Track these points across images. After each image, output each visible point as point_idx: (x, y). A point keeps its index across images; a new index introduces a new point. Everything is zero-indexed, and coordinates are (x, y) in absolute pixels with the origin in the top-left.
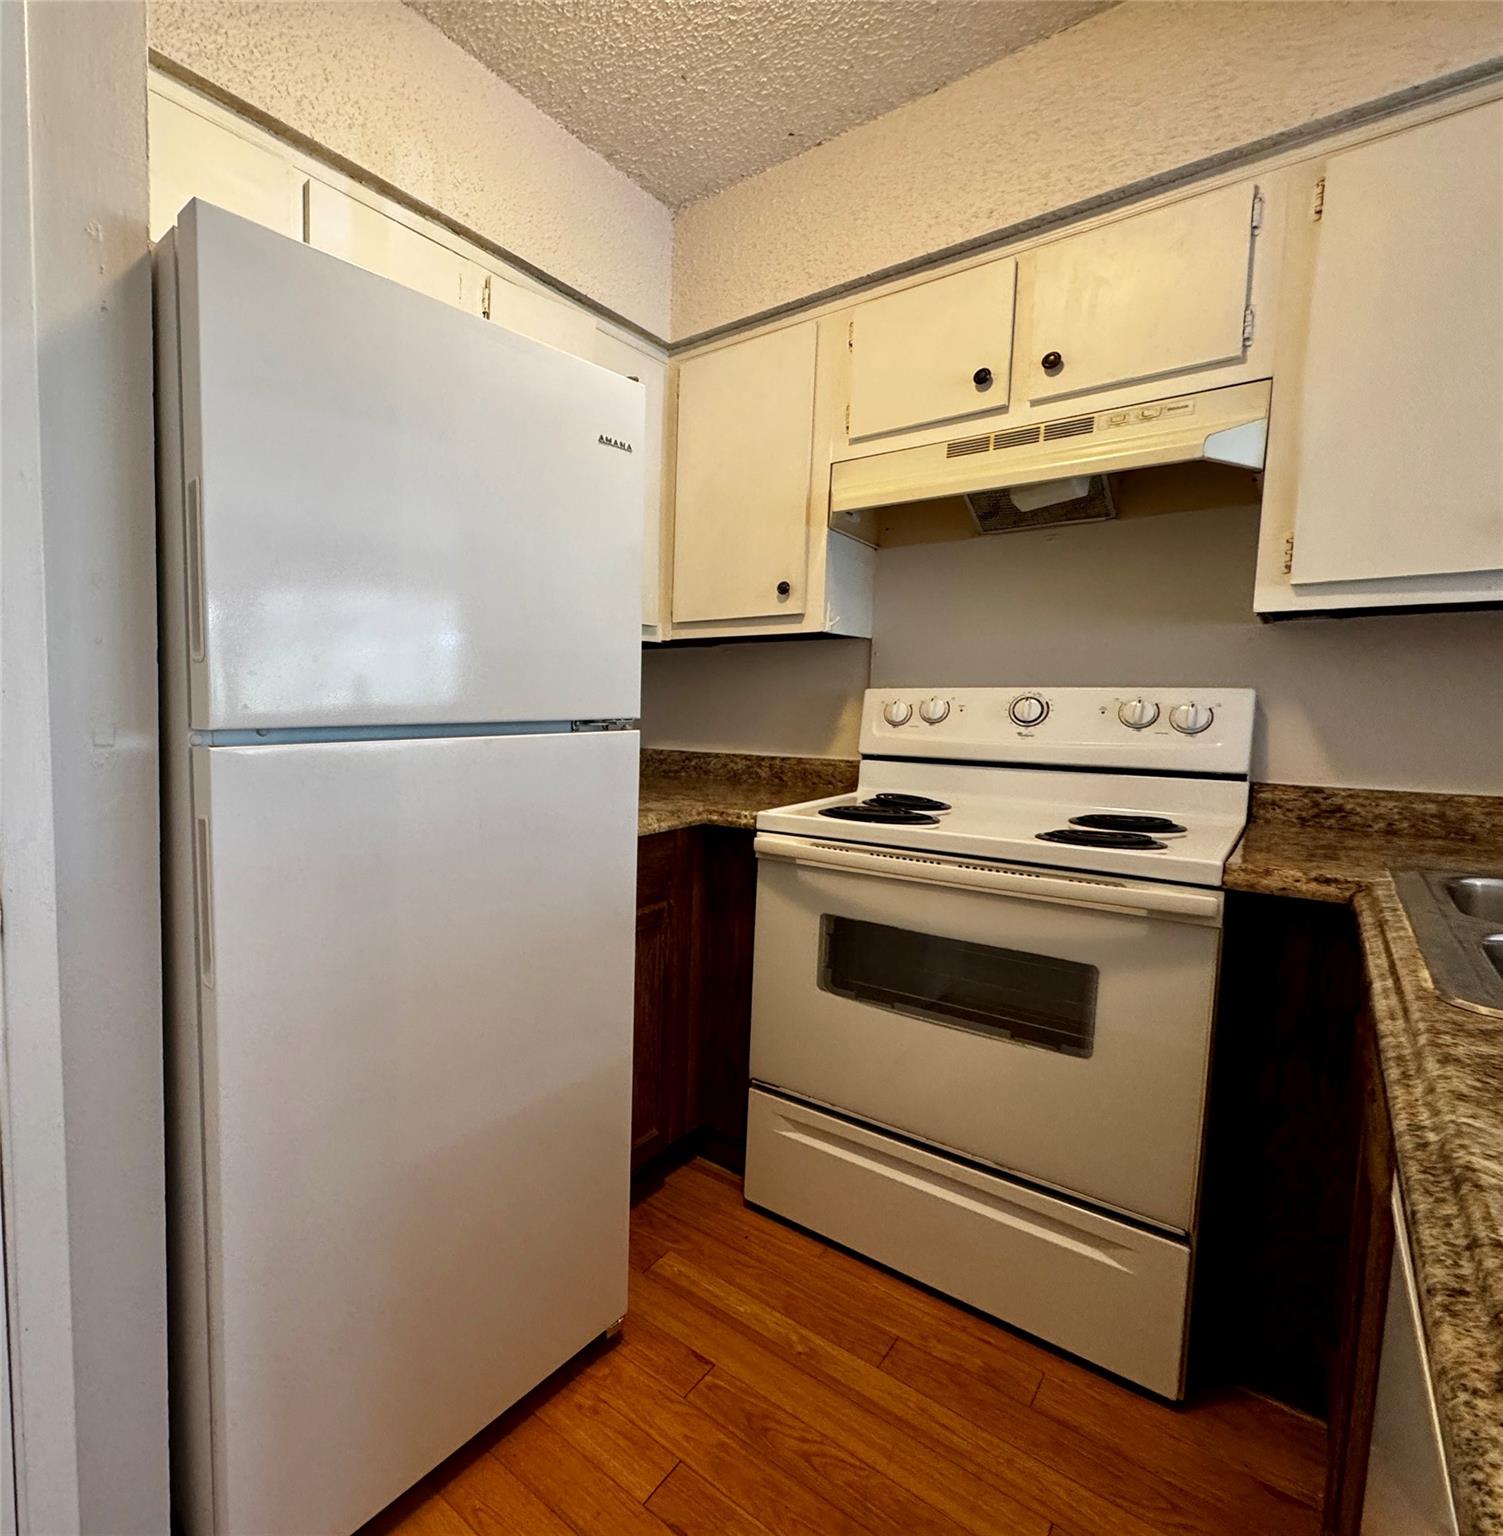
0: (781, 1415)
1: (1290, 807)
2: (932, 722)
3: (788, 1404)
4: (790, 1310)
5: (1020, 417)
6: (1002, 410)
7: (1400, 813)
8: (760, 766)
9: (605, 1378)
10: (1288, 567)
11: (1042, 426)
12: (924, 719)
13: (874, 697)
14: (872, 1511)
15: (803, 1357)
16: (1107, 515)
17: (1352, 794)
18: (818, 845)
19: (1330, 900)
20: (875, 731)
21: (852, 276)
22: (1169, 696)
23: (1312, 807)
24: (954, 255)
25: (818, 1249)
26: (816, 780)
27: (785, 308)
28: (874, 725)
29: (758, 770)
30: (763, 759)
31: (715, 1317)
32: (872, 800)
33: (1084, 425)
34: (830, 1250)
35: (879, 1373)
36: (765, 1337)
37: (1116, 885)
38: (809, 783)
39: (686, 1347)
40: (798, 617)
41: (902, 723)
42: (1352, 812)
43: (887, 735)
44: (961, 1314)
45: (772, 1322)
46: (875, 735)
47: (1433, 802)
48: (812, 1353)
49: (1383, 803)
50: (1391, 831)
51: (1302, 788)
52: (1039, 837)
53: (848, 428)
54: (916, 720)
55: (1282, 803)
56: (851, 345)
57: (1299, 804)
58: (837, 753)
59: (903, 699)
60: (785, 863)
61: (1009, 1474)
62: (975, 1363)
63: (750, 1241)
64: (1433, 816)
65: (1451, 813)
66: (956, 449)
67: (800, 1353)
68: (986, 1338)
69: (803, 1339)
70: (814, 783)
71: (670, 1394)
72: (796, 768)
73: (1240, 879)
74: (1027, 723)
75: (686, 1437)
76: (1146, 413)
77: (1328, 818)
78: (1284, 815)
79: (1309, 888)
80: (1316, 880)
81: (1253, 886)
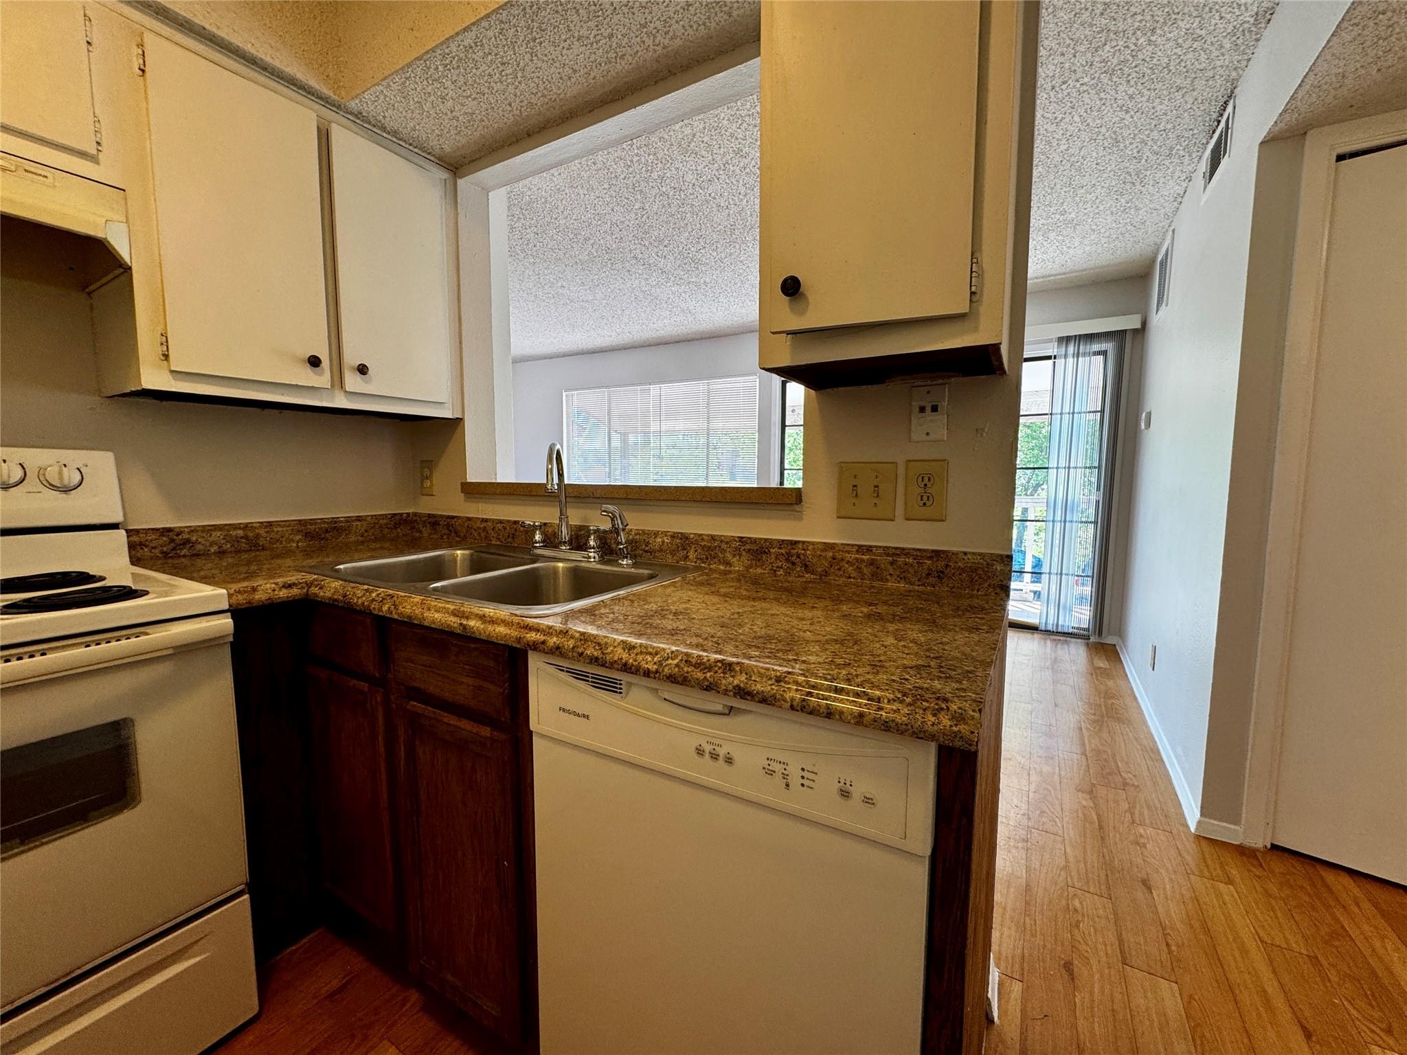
1: (154, 545)
7: (224, 539)
10: (166, 356)
17: (193, 530)
19: (298, 598)
22: (36, 457)
23: (170, 543)
42: (197, 542)
47: (240, 528)
49: (214, 534)
50: (222, 553)
51: (158, 530)
55: (147, 543)
57: (161, 542)
64: (242, 538)
65: (250, 534)
73: (242, 598)
77: (181, 549)
78: (151, 552)
79: (283, 594)
80: (283, 586)
81: (249, 602)
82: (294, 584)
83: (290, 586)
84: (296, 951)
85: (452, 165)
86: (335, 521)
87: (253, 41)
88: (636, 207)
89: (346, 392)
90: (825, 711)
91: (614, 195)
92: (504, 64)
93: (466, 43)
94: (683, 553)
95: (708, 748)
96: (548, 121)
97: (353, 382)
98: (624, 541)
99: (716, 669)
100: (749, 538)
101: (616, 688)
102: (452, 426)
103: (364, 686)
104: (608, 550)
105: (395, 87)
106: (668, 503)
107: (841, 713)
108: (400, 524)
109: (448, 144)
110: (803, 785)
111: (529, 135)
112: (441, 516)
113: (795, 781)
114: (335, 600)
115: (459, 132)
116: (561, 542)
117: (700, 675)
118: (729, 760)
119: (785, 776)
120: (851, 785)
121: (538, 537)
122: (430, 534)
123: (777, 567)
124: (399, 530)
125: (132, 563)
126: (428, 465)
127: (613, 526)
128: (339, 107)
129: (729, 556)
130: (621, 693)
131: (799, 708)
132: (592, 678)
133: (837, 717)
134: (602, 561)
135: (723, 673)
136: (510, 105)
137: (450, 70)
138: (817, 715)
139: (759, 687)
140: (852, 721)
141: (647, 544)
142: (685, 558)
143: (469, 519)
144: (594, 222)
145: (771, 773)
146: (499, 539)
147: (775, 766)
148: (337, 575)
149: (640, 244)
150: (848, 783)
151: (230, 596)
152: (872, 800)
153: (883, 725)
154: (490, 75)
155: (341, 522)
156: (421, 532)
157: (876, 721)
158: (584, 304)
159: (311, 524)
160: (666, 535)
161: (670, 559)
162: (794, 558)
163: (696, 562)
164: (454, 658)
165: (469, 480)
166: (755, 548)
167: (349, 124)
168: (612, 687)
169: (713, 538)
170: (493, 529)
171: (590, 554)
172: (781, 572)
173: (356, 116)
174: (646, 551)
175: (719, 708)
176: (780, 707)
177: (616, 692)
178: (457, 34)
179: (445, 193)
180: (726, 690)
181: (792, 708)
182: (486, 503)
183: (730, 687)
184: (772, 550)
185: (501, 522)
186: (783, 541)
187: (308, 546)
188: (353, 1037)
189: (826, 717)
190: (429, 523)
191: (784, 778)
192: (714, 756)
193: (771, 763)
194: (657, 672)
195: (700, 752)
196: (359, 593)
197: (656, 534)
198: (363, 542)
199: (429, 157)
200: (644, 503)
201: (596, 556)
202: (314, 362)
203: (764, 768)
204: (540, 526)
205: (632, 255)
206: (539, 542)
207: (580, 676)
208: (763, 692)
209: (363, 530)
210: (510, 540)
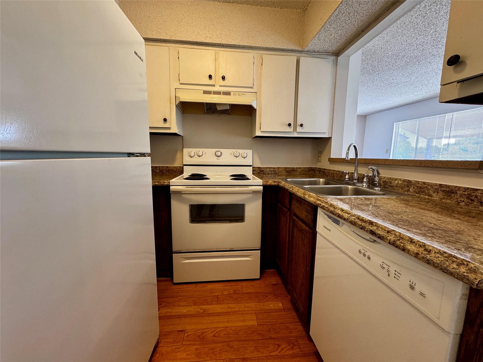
0: (205, 330)
2: (199, 156)
3: (205, 327)
4: (195, 304)
5: (217, 89)
6: (214, 86)
7: (269, 170)
8: (156, 169)
9: (158, 357)
10: (260, 128)
11: (222, 91)
12: (198, 156)
13: (186, 151)
14: (231, 337)
15: (203, 313)
16: (229, 114)
17: (264, 168)
18: (187, 187)
19: (276, 185)
20: (187, 159)
21: (178, 39)
22: (241, 151)
23: (260, 170)
24: (202, 44)
25: (194, 285)
26: (172, 172)
27: (159, 40)
28: (186, 158)
29: (156, 170)
30: (157, 167)
31: (180, 318)
32: (190, 175)
33: (228, 93)
34: (197, 284)
35: (218, 305)
36: (193, 314)
37: (247, 187)
38: (170, 173)
39: (176, 331)
40: (169, 128)
41: (201, 156)
42: (264, 171)
43: (190, 160)
44: (225, 283)
45: (193, 309)
46: (187, 160)
47: (272, 168)
48: (205, 310)
49: (267, 169)
50: (268, 174)
51: (258, 167)
52: (231, 179)
53: (179, 80)
54: (196, 156)
55: (256, 170)
56: (179, 58)
58: (177, 164)
59: (193, 151)
60: (179, 193)
61: (246, 309)
62: (232, 291)
63: (179, 293)
64: (273, 171)
66: (205, 92)
67: (202, 312)
68: (231, 285)
69: (201, 309)
70: (172, 173)
71: (178, 347)
72: (166, 169)
73: (265, 183)
74: (218, 156)
75: (188, 355)
76: (239, 94)
77: (261, 172)
78: (256, 172)
79: (273, 183)
80: (274, 182)
81: (266, 184)
82: (276, 182)
83: (275, 182)
84: (269, 271)
85: (336, 53)
86: (293, 168)
87: (283, 45)
88: (431, 32)
89: (297, 132)
90: (402, 248)
91: (417, 32)
92: (350, 13)
93: (335, 15)
94: (406, 189)
95: (363, 251)
96: (370, 23)
97: (299, 129)
98: (377, 180)
99: (367, 223)
100: (445, 185)
101: (338, 223)
102: (328, 140)
103: (286, 210)
104: (372, 183)
105: (316, 39)
106: (402, 167)
107: (409, 250)
108: (311, 170)
109: (334, 48)
110: (395, 277)
111: (363, 31)
112: (322, 169)
113: (392, 275)
114: (282, 187)
115: (338, 42)
116: (354, 179)
117: (360, 223)
118: (369, 258)
119: (388, 271)
120: (415, 285)
121: (347, 177)
122: (318, 174)
123: (461, 201)
124: (310, 172)
125: (253, 174)
126: (321, 153)
127: (373, 175)
128: (303, 52)
129: (431, 192)
130: (339, 225)
131: (392, 244)
132: (333, 218)
133: (407, 251)
134: (369, 187)
135: (369, 225)
136: (354, 25)
137: (332, 25)
138: (399, 249)
139: (379, 232)
140: (413, 255)
141: (391, 183)
142: (408, 191)
143: (330, 170)
144: (407, 48)
145: (383, 268)
146: (337, 177)
147: (385, 266)
148: (287, 182)
149: (436, 48)
150: (414, 284)
151: (263, 182)
152: (425, 295)
153: (426, 260)
154: (345, 20)
155: (295, 168)
156: (316, 173)
157: (423, 258)
158: (405, 83)
159: (288, 169)
160: (401, 180)
161: (400, 191)
162: (473, 198)
163: (413, 193)
164: (302, 206)
165: (331, 157)
166: (448, 190)
167: (305, 55)
168: (337, 222)
169: (424, 183)
170: (336, 174)
171: (364, 184)
172: (463, 203)
173: (307, 52)
174: (390, 186)
175: (368, 238)
176: (385, 242)
177: (338, 225)
178: (332, 14)
179: (333, 63)
180: (367, 230)
181: (389, 243)
182: (335, 165)
183: (369, 230)
184: (458, 192)
185: (339, 171)
186: (468, 188)
187: (286, 174)
188: (275, 296)
189: (402, 250)
190: (319, 171)
191: (388, 272)
192: (364, 255)
193: (384, 264)
194: (347, 219)
195: (360, 252)
196: (287, 185)
197: (396, 179)
198: (300, 175)
199: (329, 54)
200: (391, 166)
201: (366, 185)
202: (290, 125)
203: (381, 265)
204: (348, 173)
205: (431, 54)
206: (347, 179)
207: (330, 217)
208: (380, 234)
209: (300, 171)
210: (341, 177)
